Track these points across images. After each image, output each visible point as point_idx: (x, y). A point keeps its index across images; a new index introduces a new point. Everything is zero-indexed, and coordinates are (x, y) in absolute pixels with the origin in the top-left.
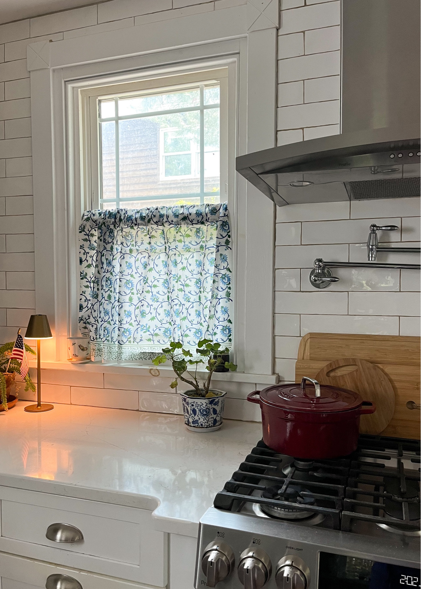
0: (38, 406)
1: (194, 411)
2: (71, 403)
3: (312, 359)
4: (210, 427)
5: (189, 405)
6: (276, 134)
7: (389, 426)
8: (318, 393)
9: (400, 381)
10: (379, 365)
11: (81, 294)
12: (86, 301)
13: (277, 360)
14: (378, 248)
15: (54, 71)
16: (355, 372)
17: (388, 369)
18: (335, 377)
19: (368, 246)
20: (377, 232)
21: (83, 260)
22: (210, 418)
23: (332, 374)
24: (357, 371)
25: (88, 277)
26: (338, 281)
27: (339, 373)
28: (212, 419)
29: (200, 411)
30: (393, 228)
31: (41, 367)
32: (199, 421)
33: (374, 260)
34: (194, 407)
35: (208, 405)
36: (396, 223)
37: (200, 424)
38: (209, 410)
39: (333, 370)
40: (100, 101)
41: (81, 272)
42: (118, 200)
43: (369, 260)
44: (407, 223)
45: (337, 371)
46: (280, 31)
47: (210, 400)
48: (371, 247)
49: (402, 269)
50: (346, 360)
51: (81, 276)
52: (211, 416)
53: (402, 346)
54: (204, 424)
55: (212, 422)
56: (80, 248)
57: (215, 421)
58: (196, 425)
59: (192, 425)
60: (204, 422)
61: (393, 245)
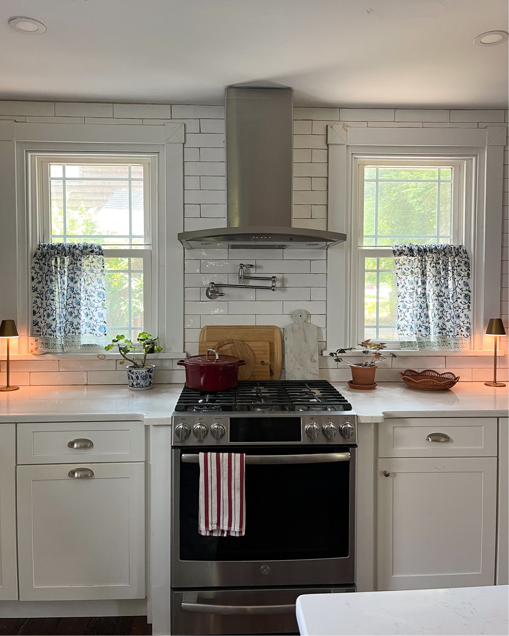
0: (7, 387)
1: (137, 378)
2: (30, 385)
3: (208, 341)
4: (147, 386)
5: (134, 374)
6: (184, 206)
7: (251, 376)
8: (217, 358)
9: (257, 350)
10: (246, 342)
11: (33, 303)
12: (38, 308)
13: (186, 343)
14: (244, 277)
15: (17, 142)
16: (233, 347)
17: (250, 344)
18: (222, 351)
19: (239, 275)
20: (243, 268)
21: (35, 278)
22: (147, 381)
23: (220, 349)
24: (234, 346)
25: (38, 290)
26: (224, 295)
27: (224, 348)
28: (149, 382)
29: (141, 377)
30: (251, 266)
31: (10, 359)
32: (141, 384)
33: (242, 284)
34: (137, 375)
35: (147, 373)
36: (253, 263)
37: (141, 385)
38: (147, 376)
39: (221, 347)
40: (50, 165)
41: (33, 287)
42: (65, 236)
43: (239, 283)
44: (259, 263)
45: (223, 347)
46: (185, 145)
47: (148, 369)
48: (240, 276)
49: (257, 289)
50: (228, 340)
51: (33, 289)
52: (148, 380)
53: (257, 331)
54: (144, 385)
55: (149, 383)
56: (32, 269)
57: (150, 383)
58: (139, 386)
59: (136, 386)
60: (144, 383)
61: (252, 275)
